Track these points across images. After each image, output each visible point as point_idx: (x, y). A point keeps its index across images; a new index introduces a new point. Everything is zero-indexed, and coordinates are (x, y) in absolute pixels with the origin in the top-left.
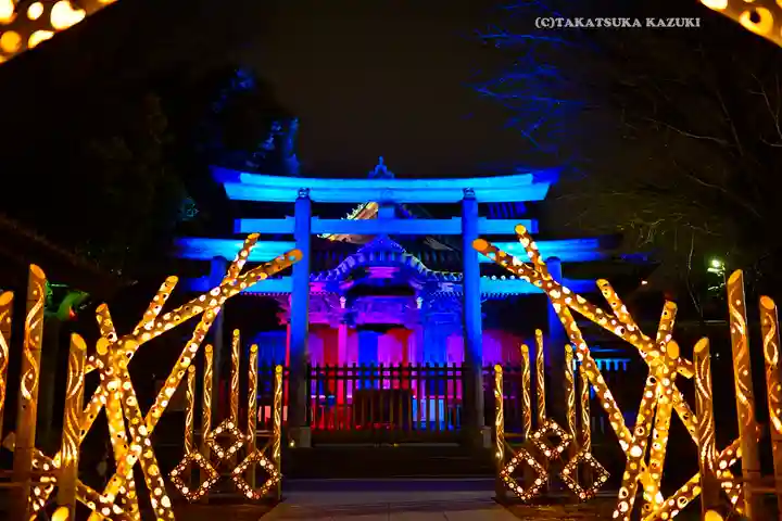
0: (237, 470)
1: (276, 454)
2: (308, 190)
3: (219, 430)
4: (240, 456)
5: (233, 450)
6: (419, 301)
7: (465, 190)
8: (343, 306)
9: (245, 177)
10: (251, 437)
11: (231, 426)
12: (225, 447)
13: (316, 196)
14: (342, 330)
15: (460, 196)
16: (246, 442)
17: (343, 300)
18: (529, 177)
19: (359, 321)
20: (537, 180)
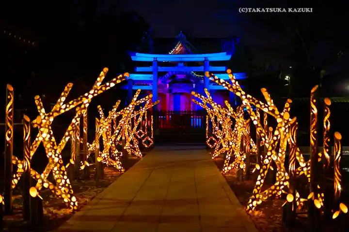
0: (143, 141)
1: (152, 137)
2: (157, 58)
3: (138, 132)
4: (143, 138)
5: (142, 136)
6: (194, 85)
7: (205, 58)
8: (168, 87)
9: (137, 54)
10: (146, 133)
11: (141, 131)
12: (140, 135)
13: (159, 60)
14: (168, 95)
15: (203, 59)
16: (145, 134)
17: (168, 85)
18: (225, 53)
19: (173, 92)
20: (228, 54)
